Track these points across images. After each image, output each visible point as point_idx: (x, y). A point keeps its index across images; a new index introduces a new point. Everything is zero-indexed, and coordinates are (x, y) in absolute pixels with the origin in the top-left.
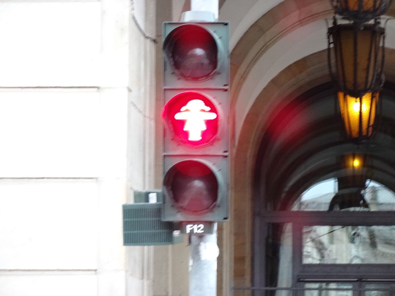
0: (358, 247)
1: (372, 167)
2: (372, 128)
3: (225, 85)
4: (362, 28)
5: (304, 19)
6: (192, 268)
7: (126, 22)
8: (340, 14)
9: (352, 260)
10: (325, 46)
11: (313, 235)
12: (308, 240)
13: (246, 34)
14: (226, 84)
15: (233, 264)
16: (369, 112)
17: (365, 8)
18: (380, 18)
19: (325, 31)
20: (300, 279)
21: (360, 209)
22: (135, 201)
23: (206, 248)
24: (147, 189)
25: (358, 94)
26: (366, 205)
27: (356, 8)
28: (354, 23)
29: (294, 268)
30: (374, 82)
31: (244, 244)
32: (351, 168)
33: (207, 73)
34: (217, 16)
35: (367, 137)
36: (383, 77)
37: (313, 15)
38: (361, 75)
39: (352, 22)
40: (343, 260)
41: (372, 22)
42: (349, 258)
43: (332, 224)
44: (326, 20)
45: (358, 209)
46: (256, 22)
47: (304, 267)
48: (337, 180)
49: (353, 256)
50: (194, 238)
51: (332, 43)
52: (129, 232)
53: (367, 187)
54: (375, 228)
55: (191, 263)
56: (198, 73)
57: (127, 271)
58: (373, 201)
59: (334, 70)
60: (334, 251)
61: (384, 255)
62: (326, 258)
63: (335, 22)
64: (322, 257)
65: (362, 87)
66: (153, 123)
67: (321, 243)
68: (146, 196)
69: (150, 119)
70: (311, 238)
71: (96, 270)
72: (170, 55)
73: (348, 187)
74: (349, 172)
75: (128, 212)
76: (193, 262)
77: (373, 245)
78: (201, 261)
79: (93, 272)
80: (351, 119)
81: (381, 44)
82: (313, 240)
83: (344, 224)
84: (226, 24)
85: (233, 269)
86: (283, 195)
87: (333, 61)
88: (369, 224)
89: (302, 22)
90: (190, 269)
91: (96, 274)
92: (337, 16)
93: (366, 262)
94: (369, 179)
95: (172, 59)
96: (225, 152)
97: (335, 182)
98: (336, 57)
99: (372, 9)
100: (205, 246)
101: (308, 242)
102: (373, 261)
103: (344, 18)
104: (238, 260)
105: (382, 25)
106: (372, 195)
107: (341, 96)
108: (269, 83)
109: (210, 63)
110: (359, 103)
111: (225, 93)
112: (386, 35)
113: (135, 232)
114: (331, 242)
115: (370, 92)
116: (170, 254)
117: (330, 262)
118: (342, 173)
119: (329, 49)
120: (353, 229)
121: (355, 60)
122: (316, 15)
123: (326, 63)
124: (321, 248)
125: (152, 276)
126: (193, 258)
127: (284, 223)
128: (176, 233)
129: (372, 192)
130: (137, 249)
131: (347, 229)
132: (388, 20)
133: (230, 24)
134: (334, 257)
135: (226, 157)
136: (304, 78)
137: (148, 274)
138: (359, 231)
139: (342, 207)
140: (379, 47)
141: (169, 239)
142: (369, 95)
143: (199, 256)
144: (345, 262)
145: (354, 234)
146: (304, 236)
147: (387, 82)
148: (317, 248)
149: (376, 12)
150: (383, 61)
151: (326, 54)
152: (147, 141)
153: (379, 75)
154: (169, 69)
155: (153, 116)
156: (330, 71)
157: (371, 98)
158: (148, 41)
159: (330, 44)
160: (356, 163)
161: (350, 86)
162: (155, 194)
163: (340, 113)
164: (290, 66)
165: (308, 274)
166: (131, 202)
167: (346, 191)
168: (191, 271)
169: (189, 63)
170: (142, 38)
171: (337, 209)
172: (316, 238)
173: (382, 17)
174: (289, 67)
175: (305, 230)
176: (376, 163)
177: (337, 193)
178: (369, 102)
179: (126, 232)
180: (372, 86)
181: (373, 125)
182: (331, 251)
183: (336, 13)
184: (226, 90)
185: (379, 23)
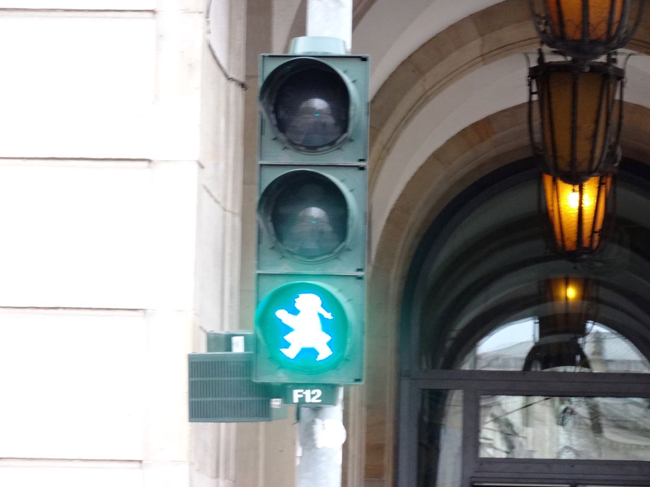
0: (569, 432)
1: (598, 300)
2: (599, 235)
3: (361, 160)
4: (587, 69)
5: (489, 52)
6: (301, 462)
7: (198, 52)
8: (550, 45)
9: (559, 453)
10: (523, 98)
11: (496, 411)
12: (489, 419)
13: (393, 76)
14: (362, 158)
15: (363, 456)
16: (595, 208)
17: (593, 37)
18: (616, 53)
19: (524, 73)
20: (474, 482)
21: (575, 370)
22: (209, 350)
23: (324, 429)
24: (226, 330)
25: (576, 179)
26: (585, 363)
27: (578, 36)
28: (574, 61)
29: (464, 464)
30: (604, 159)
31: (382, 423)
32: (563, 302)
33: (331, 139)
34: (349, 46)
35: (590, 250)
36: (619, 151)
37: (505, 46)
38: (583, 147)
39: (569, 58)
40: (545, 452)
41: (603, 59)
42: (555, 449)
43: (527, 394)
44: (526, 55)
45: (570, 369)
46: (410, 57)
47: (481, 464)
48: (537, 321)
49: (561, 447)
50: (305, 412)
51: (535, 93)
52: (199, 399)
53: (588, 334)
54: (600, 400)
55: (299, 452)
56: (317, 139)
57: (191, 464)
58: (596, 357)
59: (537, 137)
60: (530, 438)
61: (613, 446)
62: (517, 449)
63: (541, 59)
64: (511, 447)
65: (584, 166)
66: (238, 221)
67: (509, 425)
68: (227, 341)
69: (233, 213)
70: (492, 415)
71: (141, 462)
72: (271, 108)
73: (555, 332)
74: (559, 307)
75: (196, 366)
76: (303, 450)
77: (597, 428)
78: (317, 448)
79: (136, 465)
80: (564, 219)
81: (617, 97)
82: (496, 419)
83: (548, 394)
84: (364, 59)
85: (363, 464)
86: (448, 344)
87: (536, 123)
88: (589, 395)
89: (485, 58)
90: (298, 462)
91: (141, 468)
92: (546, 49)
93: (583, 457)
94: (592, 320)
95: (273, 116)
96: (359, 270)
97: (536, 323)
98: (542, 117)
99: (604, 38)
100: (323, 425)
101: (488, 423)
102: (594, 456)
103: (555, 53)
104: (373, 449)
105: (619, 65)
106: (595, 347)
107: (548, 180)
108: (430, 157)
109: (336, 124)
110: (577, 194)
111: (361, 172)
112: (626, 81)
113: (209, 399)
114: (526, 423)
115: (597, 176)
116: (261, 438)
117: (522, 456)
118: (548, 308)
119: (530, 102)
120: (562, 403)
121: (574, 121)
122: (510, 46)
123: (525, 126)
124: (508, 433)
125: (232, 473)
126: (303, 444)
127: (447, 390)
128: (276, 403)
129: (595, 342)
130: (208, 428)
131: (553, 402)
132: (630, 55)
133: (370, 59)
134: (531, 448)
135: (360, 278)
136: (487, 150)
137: (226, 470)
138: (572, 406)
139: (545, 366)
140: (614, 101)
141: (265, 413)
142: (596, 181)
143: (313, 440)
144: (548, 456)
145: (565, 411)
146: (483, 412)
147: (625, 160)
148: (502, 432)
149: (611, 42)
150: (620, 125)
151: (525, 110)
152: (228, 250)
153: (613, 148)
154: (270, 132)
155: (238, 210)
156: (532, 138)
157: (597, 186)
158: (233, 85)
159: (531, 93)
160: (571, 293)
161: (563, 165)
162: (242, 338)
163: (547, 209)
164: (464, 130)
165: (487, 475)
166: (202, 350)
167: (553, 339)
168: (300, 466)
169: (302, 122)
170: (223, 80)
171: (537, 368)
172: (501, 416)
173: (619, 50)
174: (463, 133)
175: (483, 403)
176: (604, 293)
177: (538, 343)
178: (595, 191)
179: (194, 399)
180: (602, 166)
181: (600, 230)
182: (525, 438)
183: (542, 43)
184: (362, 168)
185: (615, 61)
